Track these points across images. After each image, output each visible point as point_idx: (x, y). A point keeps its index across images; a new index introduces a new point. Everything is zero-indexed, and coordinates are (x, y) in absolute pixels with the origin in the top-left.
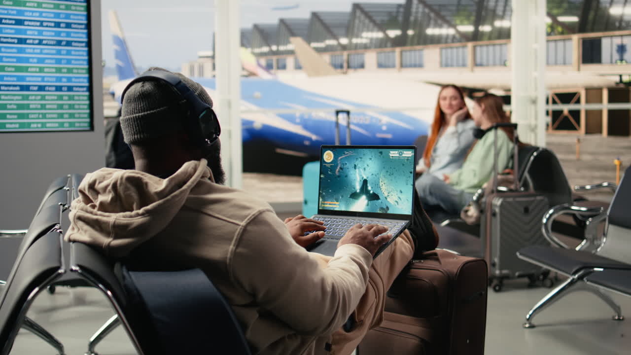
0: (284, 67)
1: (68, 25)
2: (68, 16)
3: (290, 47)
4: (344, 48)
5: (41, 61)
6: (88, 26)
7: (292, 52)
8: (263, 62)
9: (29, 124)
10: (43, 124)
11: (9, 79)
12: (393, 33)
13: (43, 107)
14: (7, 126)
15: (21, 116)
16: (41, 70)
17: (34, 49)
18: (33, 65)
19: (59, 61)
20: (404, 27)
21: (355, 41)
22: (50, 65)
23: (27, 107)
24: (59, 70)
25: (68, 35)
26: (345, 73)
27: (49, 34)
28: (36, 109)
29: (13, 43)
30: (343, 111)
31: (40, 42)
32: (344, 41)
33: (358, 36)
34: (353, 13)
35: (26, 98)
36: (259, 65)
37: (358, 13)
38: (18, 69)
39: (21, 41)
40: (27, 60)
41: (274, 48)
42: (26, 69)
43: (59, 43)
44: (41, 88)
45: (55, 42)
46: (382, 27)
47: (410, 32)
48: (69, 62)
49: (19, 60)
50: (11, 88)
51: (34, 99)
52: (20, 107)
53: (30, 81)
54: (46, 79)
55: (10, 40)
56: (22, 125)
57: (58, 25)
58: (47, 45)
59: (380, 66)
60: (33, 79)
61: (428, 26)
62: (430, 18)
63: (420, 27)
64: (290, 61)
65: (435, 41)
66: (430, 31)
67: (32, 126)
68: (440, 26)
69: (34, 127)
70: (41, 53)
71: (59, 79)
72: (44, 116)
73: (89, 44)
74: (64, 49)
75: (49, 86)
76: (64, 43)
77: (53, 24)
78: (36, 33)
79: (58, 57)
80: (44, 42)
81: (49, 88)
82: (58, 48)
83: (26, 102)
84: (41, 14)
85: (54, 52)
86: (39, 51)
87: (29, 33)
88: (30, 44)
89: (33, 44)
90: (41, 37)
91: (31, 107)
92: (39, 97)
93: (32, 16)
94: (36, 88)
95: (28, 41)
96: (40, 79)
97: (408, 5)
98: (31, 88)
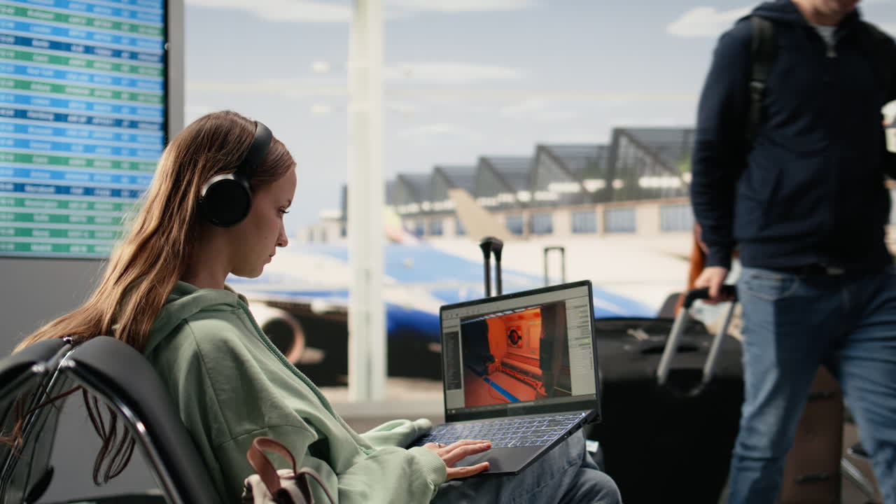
0: (438, 232)
3: (448, 205)
4: (524, 206)
5: (89, 149)
7: (450, 213)
8: (411, 224)
9: (68, 247)
10: (90, 248)
11: (38, 174)
12: (594, 185)
13: (91, 220)
14: (34, 248)
15: (54, 233)
16: (90, 163)
17: (79, 130)
18: (77, 155)
19: (117, 151)
20: (610, 176)
21: (541, 196)
22: (103, 156)
23: (66, 219)
24: (117, 165)
25: (133, 110)
26: (527, 239)
27: (104, 108)
28: (80, 223)
29: (48, 120)
30: (554, 248)
31: (89, 121)
32: (524, 196)
33: (544, 188)
34: (537, 160)
35: (64, 205)
36: (406, 229)
37: (544, 157)
38: (54, 160)
39: (59, 118)
40: (67, 147)
41: (426, 206)
42: (66, 161)
43: (118, 123)
44: (88, 191)
45: (111, 122)
46: (578, 176)
47: (618, 184)
48: (133, 152)
49: (56, 146)
50: (42, 189)
51: (77, 207)
52: (54, 219)
53: (72, 180)
54: (96, 178)
55: (42, 116)
56: (56, 247)
57: (117, 95)
58: (100, 124)
59: (576, 230)
60: (75, 176)
61: (642, 174)
62: (644, 164)
63: (631, 175)
64: (448, 225)
65: (652, 195)
66: (646, 182)
67: (72, 249)
68: (659, 175)
69: (75, 251)
70: (90, 137)
71: (117, 179)
72: (92, 235)
73: (165, 127)
74: (126, 132)
75: (101, 189)
76: (126, 124)
77: (109, 94)
78: (84, 106)
79: (117, 144)
80: (95, 121)
81: (101, 192)
82: (117, 130)
83: (63, 212)
84: (91, 78)
85: (110, 136)
86: (86, 134)
87: (71, 105)
88: (73, 122)
89: (77, 122)
90: (90, 113)
91: (72, 219)
92: (84, 206)
93: (77, 80)
94: (80, 191)
95: (70, 118)
96: (86, 177)
97: (614, 148)
98: (72, 190)
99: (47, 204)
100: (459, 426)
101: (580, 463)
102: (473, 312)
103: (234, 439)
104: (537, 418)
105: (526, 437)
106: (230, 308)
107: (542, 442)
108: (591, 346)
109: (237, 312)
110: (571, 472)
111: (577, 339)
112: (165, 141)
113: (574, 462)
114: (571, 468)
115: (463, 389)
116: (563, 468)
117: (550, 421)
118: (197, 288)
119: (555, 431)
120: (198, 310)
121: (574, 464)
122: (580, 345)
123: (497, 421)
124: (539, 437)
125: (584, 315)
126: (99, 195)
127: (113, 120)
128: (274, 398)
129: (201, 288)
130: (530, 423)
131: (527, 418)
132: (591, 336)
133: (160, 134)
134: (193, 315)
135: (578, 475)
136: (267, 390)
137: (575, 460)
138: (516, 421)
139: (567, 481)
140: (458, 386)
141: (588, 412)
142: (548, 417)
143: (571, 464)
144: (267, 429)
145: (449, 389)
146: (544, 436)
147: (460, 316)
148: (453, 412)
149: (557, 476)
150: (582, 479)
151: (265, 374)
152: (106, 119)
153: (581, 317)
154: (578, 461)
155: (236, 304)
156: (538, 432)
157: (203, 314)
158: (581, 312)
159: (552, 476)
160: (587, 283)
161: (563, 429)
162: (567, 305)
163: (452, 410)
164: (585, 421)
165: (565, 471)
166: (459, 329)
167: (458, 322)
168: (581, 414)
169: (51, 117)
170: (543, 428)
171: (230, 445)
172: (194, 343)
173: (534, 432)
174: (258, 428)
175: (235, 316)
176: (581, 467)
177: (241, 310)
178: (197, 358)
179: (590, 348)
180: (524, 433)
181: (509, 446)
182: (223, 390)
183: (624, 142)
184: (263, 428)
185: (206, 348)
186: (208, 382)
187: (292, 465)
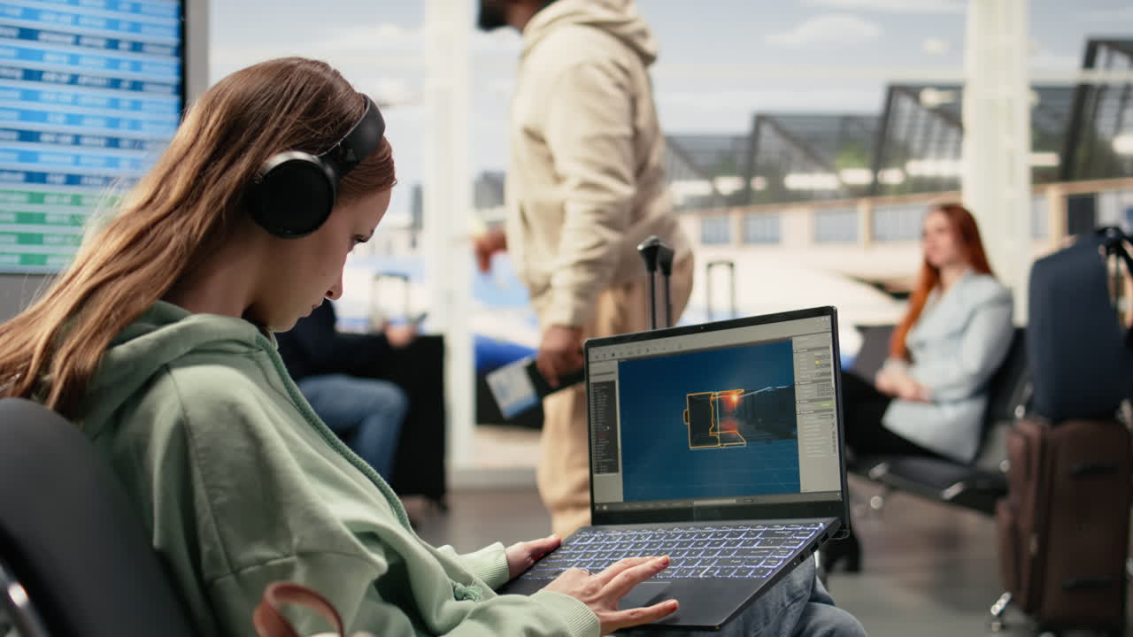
1: (137, 47)
2: (136, 27)
5: (73, 119)
6: (181, 50)
9: (43, 256)
12: (728, 185)
13: (74, 220)
15: (25, 239)
16: (77, 140)
17: (58, 93)
18: (56, 128)
19: (113, 123)
20: (748, 172)
22: (95, 130)
23: (41, 219)
24: (113, 143)
25: (136, 66)
27: (94, 63)
28: (61, 224)
29: (13, 78)
30: (721, 263)
31: (74, 80)
35: (38, 198)
39: (30, 75)
40: (42, 116)
42: (37, 137)
43: (115, 84)
44: (72, 180)
45: (105, 82)
46: (708, 173)
47: (759, 184)
48: (136, 125)
49: (25, 115)
50: (5, 176)
51: (56, 202)
52: (24, 218)
53: (48, 163)
54: (84, 161)
56: (26, 258)
57: (113, 44)
58: (88, 85)
59: (705, 240)
60: (54, 159)
61: (788, 170)
62: (791, 159)
63: (775, 174)
66: (795, 181)
67: (49, 261)
70: (74, 103)
72: (76, 240)
73: (182, 90)
74: (126, 96)
75: (90, 177)
76: (126, 85)
77: (102, 43)
78: (65, 59)
79: (113, 113)
80: (82, 80)
81: (91, 181)
82: (113, 93)
83: (35, 209)
84: (76, 19)
85: (104, 102)
86: (69, 99)
87: (48, 57)
88: (49, 82)
89: (57, 82)
90: (75, 69)
91: (49, 218)
92: (67, 200)
93: (57, 21)
94: (61, 179)
95: (45, 76)
96: (70, 160)
97: (754, 138)
98: (50, 178)
99: (16, 198)
100: (616, 532)
101: (808, 595)
102: (639, 352)
103: (236, 572)
104: (744, 527)
105: (727, 562)
106: (244, 349)
107: (757, 571)
108: (835, 413)
109: (255, 354)
110: (795, 610)
111: (811, 401)
112: (182, 107)
113: (799, 595)
114: (795, 604)
115: (620, 475)
116: (783, 605)
117: (766, 534)
118: (186, 312)
119: (777, 552)
120: (189, 349)
121: (799, 599)
122: (816, 412)
123: (677, 529)
124: (750, 562)
125: (823, 362)
126: (88, 185)
127: (107, 79)
128: (313, 504)
129: (195, 312)
130: (732, 535)
131: (728, 527)
132: (834, 397)
133: (174, 100)
134: (181, 357)
135: (806, 614)
136: (296, 490)
137: (801, 591)
138: (708, 529)
139: (789, 625)
140: (613, 469)
141: (829, 520)
142: (761, 526)
143: (794, 598)
144: (294, 558)
145: (598, 472)
146: (760, 561)
147: (618, 356)
148: (605, 508)
149: (773, 618)
150: (812, 623)
151: (298, 460)
152: (98, 78)
153: (817, 367)
154: (805, 592)
155: (254, 343)
156: (747, 552)
157: (198, 357)
158: (819, 358)
159: (767, 621)
160: (829, 312)
161: (790, 550)
162: (795, 347)
163: (602, 504)
164: (824, 536)
165: (786, 610)
166: (615, 377)
167: (614, 366)
168: (817, 525)
169: (19, 74)
170: (755, 546)
171: (227, 581)
172: (178, 405)
173: (740, 552)
174: (278, 555)
175: (252, 363)
176: (810, 601)
177: (264, 353)
178: (182, 432)
179: (832, 415)
180: (723, 553)
181: (701, 576)
182: (224, 488)
183: (767, 131)
184: (287, 556)
185: (198, 414)
186: (197, 474)
187: (336, 626)
